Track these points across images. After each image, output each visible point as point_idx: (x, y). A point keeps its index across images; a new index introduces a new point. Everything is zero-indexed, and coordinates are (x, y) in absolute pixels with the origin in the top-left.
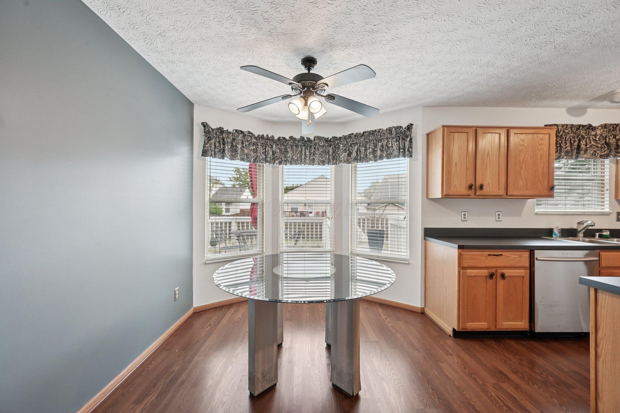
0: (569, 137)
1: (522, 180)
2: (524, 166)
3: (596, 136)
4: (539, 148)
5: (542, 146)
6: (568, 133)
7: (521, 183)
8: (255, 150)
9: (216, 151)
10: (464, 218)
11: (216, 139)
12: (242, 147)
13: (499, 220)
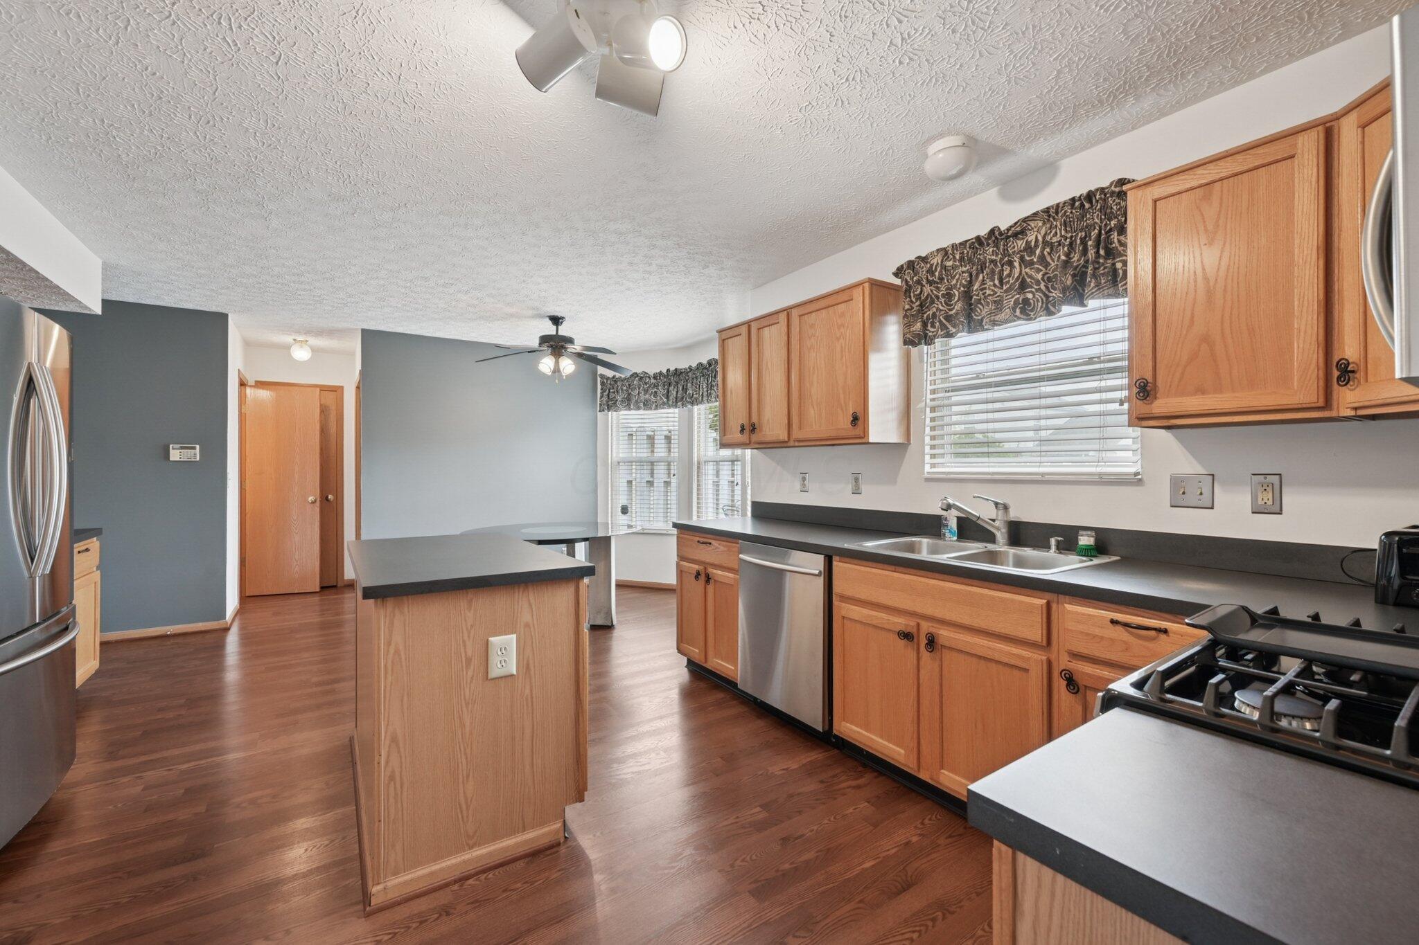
0: (960, 275)
1: (813, 408)
2: (815, 377)
3: (1029, 249)
4: (838, 334)
5: (842, 330)
6: (954, 267)
7: (812, 413)
8: (656, 392)
9: (610, 405)
10: (804, 485)
11: (609, 390)
12: (639, 394)
13: (857, 492)
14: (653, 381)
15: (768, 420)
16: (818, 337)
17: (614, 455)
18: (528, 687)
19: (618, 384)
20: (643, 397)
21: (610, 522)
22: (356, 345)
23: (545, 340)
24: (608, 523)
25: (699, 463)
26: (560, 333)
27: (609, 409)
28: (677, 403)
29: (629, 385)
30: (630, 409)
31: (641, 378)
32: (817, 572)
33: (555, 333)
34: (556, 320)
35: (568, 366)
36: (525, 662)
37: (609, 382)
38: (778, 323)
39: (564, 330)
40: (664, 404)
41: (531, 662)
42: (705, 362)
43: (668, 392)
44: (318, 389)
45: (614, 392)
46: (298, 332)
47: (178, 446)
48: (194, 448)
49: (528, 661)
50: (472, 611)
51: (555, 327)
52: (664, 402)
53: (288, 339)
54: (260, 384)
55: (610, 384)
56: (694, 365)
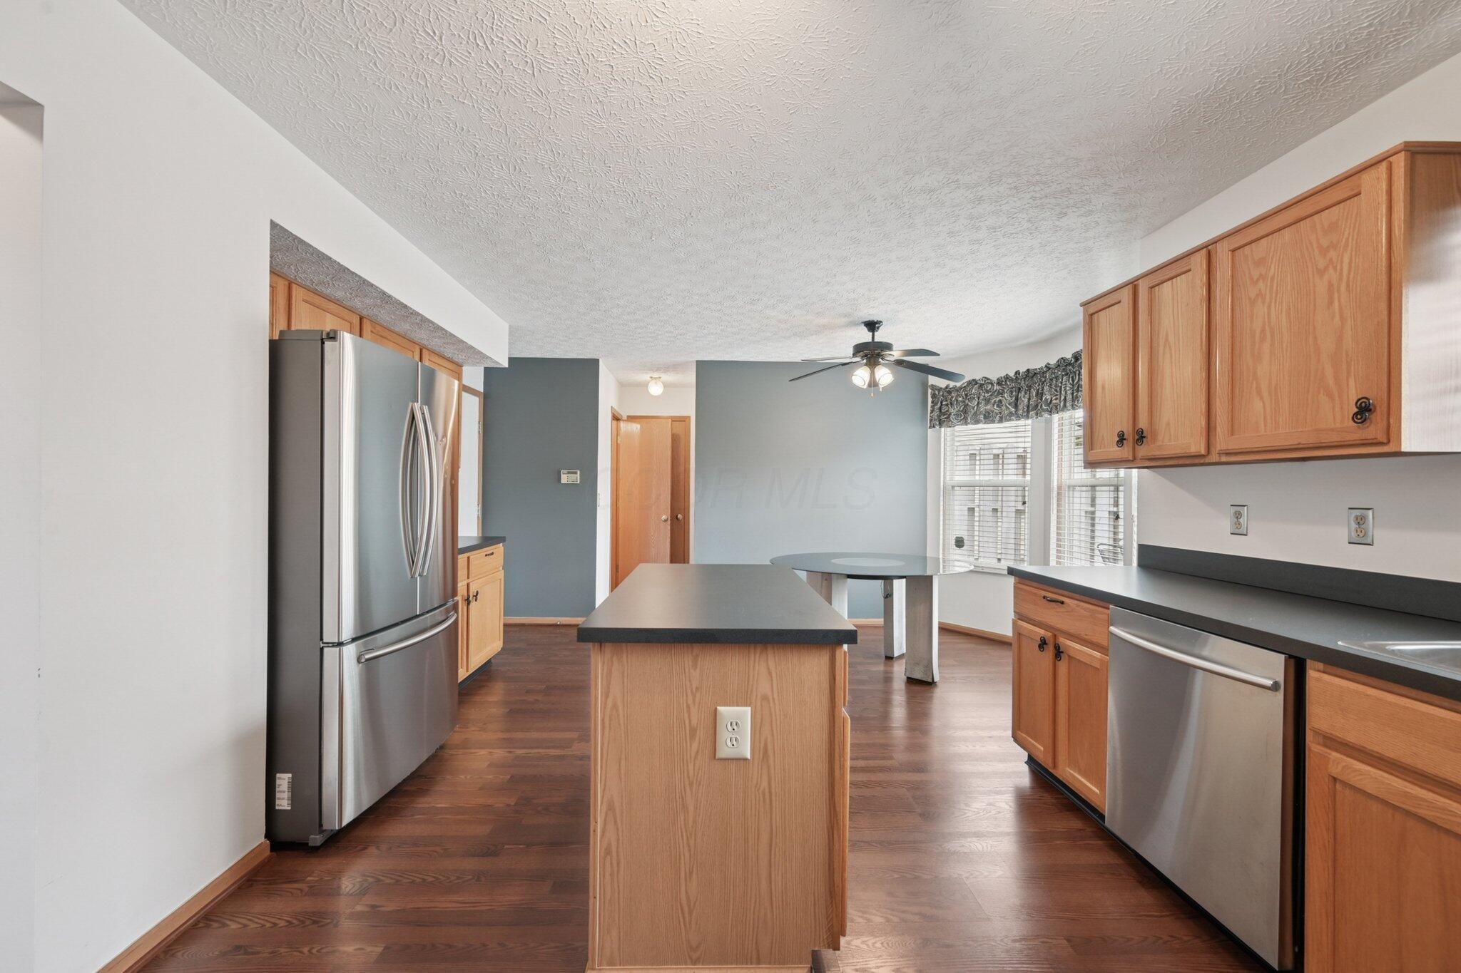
1: (1261, 398)
2: (1266, 348)
4: (1322, 263)
5: (1332, 254)
7: (1257, 408)
8: (1000, 401)
9: (942, 419)
10: (1238, 524)
11: (941, 403)
12: (978, 404)
13: (1361, 539)
14: (996, 387)
15: (1168, 424)
16: (1273, 278)
17: (948, 478)
18: (765, 778)
19: (953, 394)
20: (983, 408)
21: (941, 556)
22: (692, 378)
23: (859, 349)
24: (939, 558)
25: (1059, 488)
26: (876, 340)
27: (941, 424)
28: (1028, 412)
29: (966, 395)
30: (966, 423)
31: (981, 385)
32: (1269, 683)
33: (871, 341)
34: (872, 326)
35: (885, 376)
36: (762, 745)
37: (941, 393)
38: (1189, 271)
39: (880, 336)
40: (1011, 414)
41: (770, 747)
42: (1069, 355)
43: (1017, 399)
44: (670, 420)
45: (947, 405)
46: (651, 370)
47: (566, 471)
48: (576, 473)
49: (766, 745)
50: (698, 670)
51: (871, 333)
52: (1011, 413)
53: (645, 377)
54: (632, 418)
55: (943, 396)
56: (1053, 362)
